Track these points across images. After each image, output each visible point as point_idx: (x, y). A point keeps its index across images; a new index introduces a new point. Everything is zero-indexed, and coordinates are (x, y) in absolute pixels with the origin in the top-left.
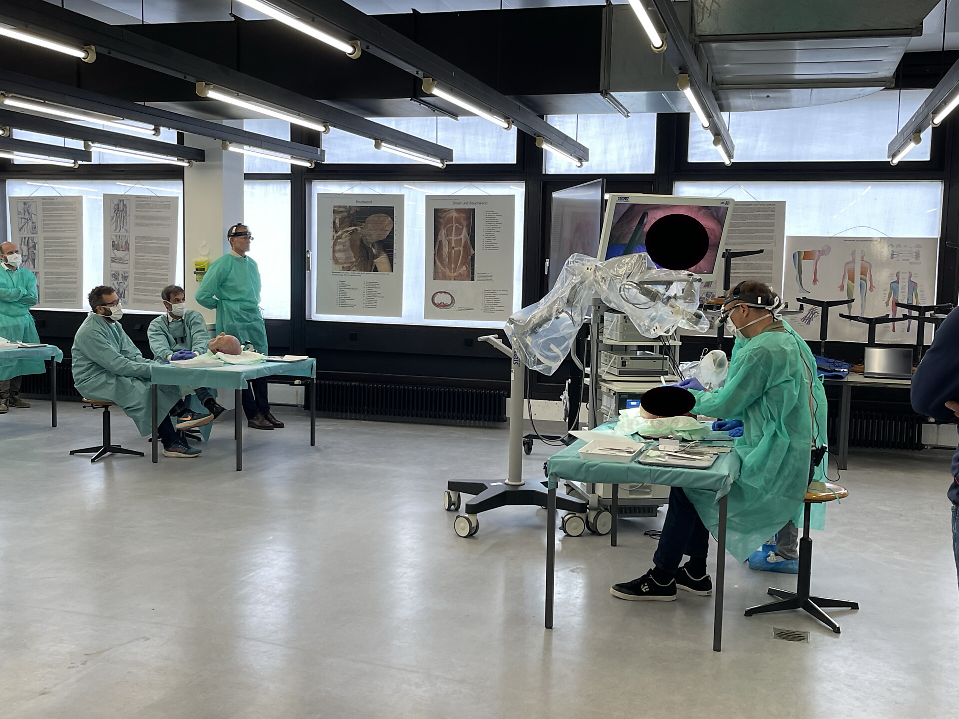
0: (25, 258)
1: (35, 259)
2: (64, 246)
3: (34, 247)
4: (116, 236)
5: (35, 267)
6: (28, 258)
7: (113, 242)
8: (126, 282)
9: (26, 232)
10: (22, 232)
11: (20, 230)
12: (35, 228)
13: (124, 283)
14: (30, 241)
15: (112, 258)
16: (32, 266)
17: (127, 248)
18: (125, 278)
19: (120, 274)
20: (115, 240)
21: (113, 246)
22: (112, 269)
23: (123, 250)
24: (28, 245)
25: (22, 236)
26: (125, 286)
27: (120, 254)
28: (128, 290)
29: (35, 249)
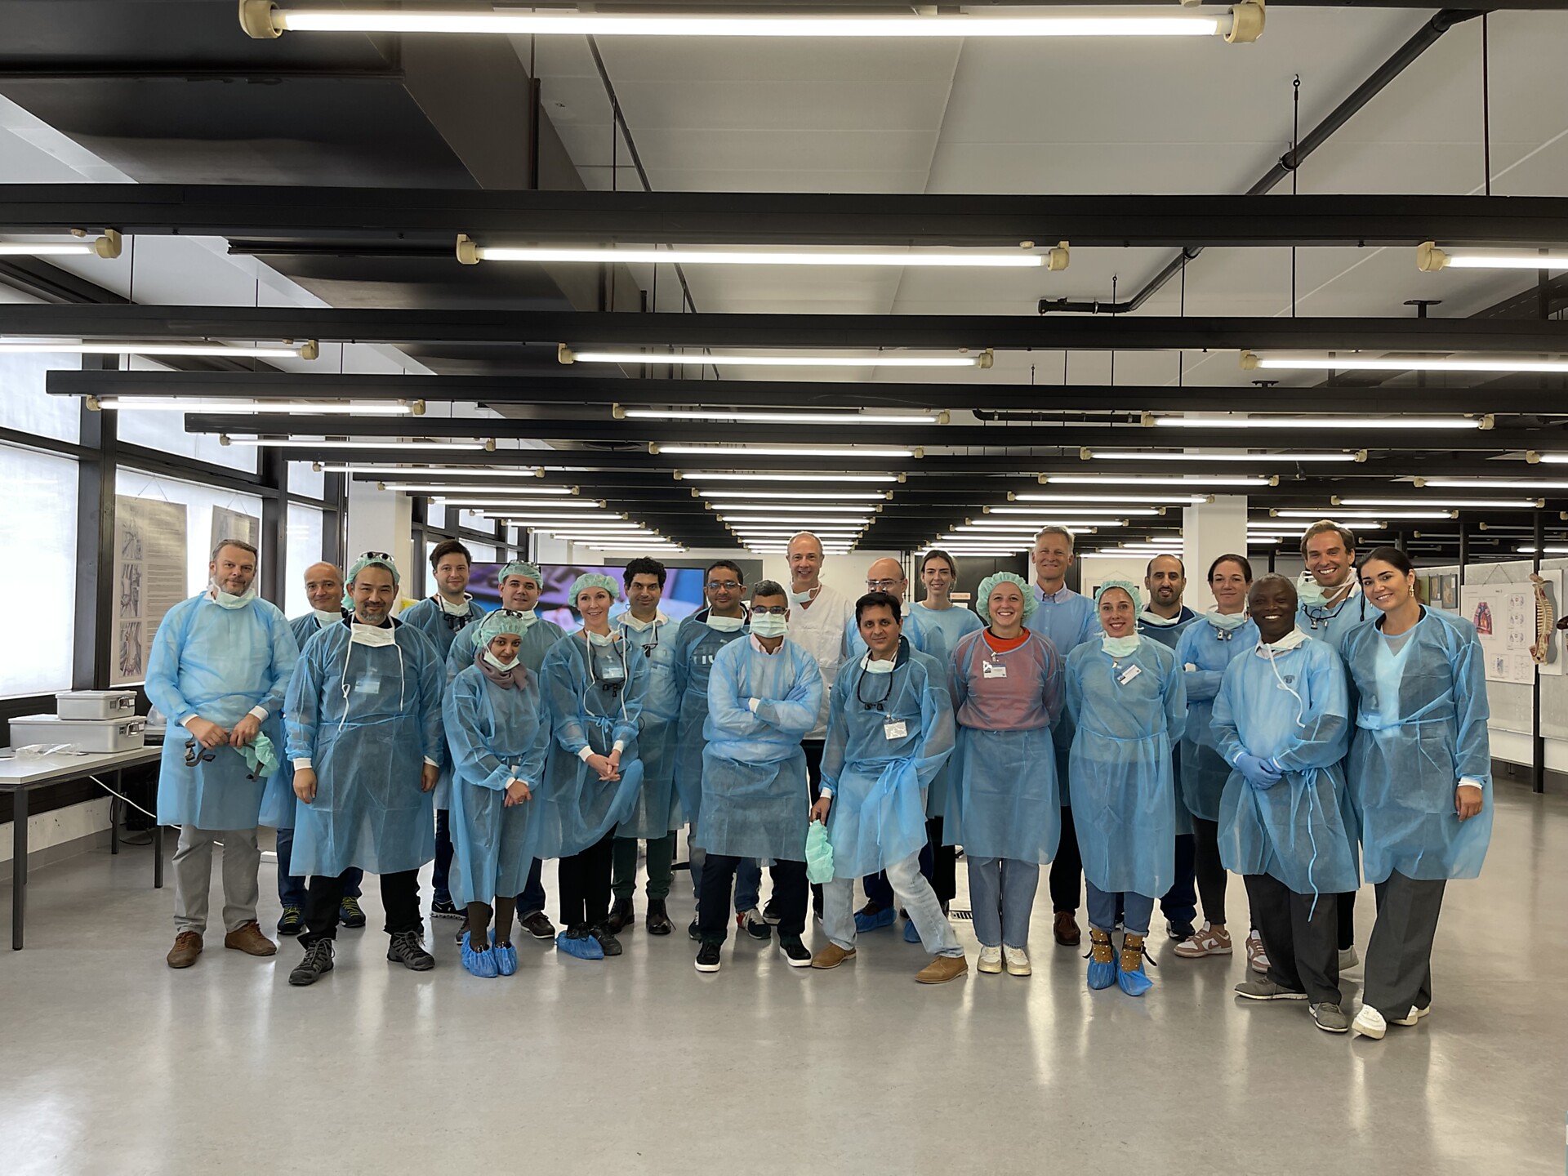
0: (126, 600)
1: (137, 601)
2: (168, 580)
3: (137, 581)
5: (136, 615)
6: (130, 600)
9: (129, 558)
10: (125, 555)
11: (123, 552)
12: (140, 550)
14: (134, 571)
16: (133, 612)
24: (130, 578)
25: (125, 561)
29: (138, 586)
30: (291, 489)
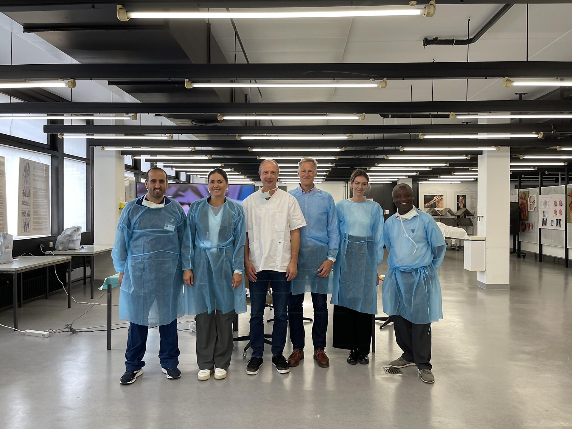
4: (25, 187)
7: (23, 191)
8: (29, 218)
13: (28, 218)
15: (22, 202)
17: (29, 196)
18: (29, 215)
19: (26, 213)
20: (24, 190)
21: (23, 193)
22: (23, 209)
23: (27, 197)
26: (29, 220)
27: (26, 199)
28: (30, 223)
30: (66, 151)
